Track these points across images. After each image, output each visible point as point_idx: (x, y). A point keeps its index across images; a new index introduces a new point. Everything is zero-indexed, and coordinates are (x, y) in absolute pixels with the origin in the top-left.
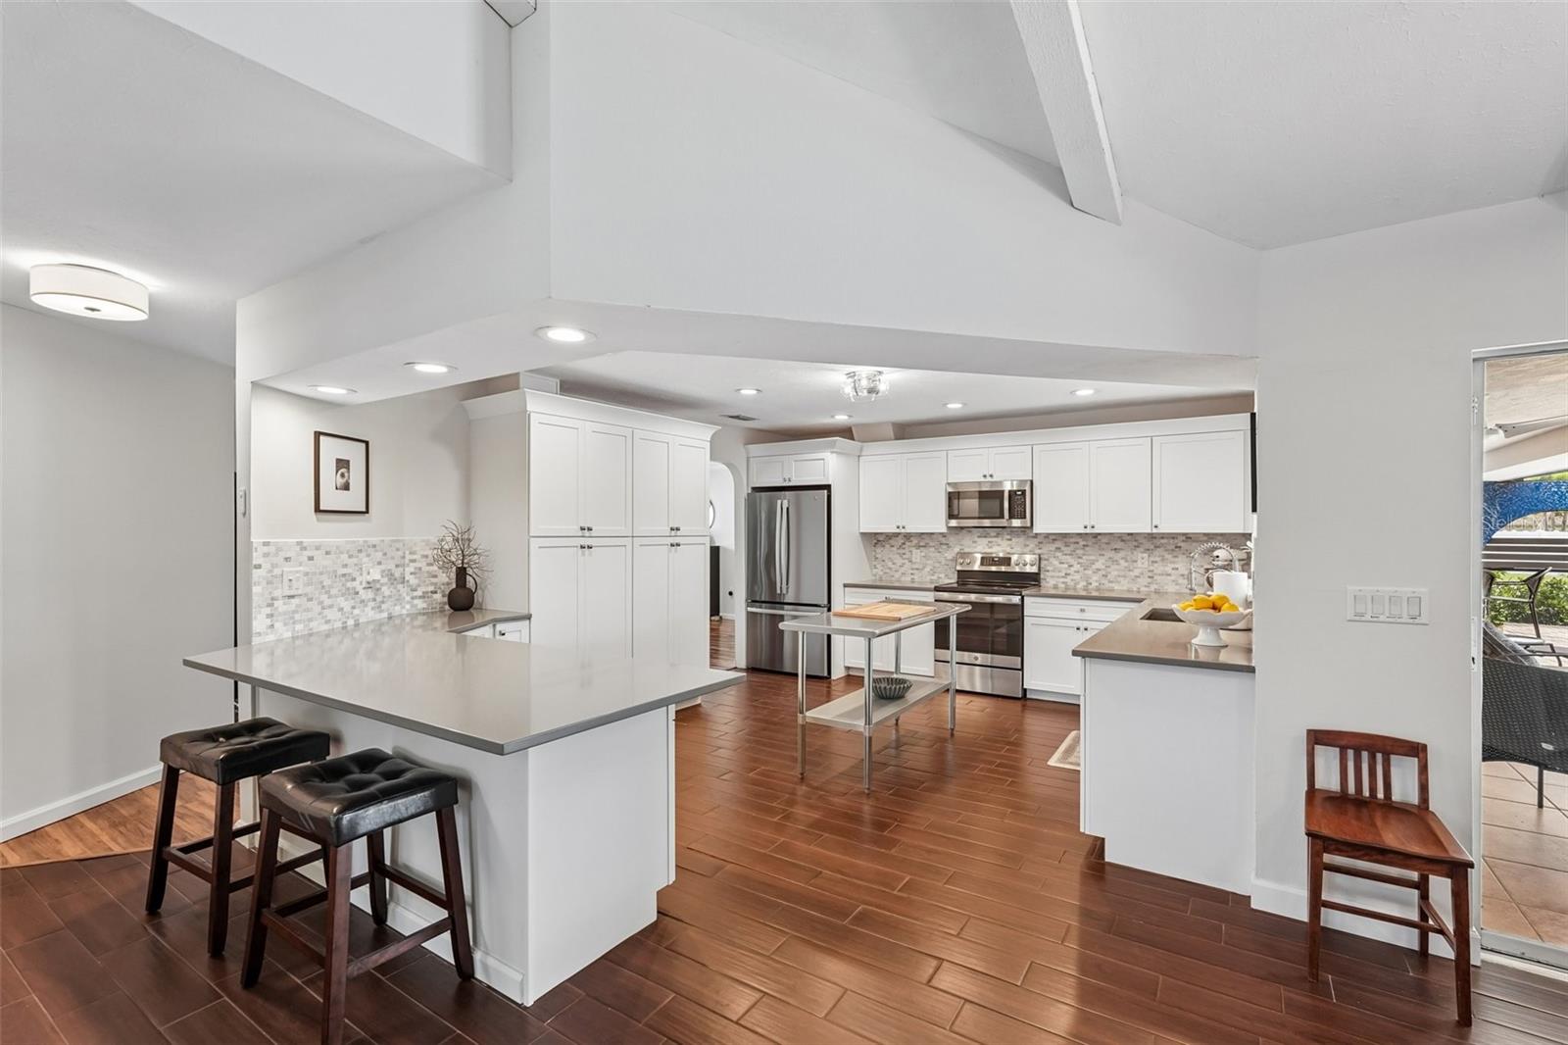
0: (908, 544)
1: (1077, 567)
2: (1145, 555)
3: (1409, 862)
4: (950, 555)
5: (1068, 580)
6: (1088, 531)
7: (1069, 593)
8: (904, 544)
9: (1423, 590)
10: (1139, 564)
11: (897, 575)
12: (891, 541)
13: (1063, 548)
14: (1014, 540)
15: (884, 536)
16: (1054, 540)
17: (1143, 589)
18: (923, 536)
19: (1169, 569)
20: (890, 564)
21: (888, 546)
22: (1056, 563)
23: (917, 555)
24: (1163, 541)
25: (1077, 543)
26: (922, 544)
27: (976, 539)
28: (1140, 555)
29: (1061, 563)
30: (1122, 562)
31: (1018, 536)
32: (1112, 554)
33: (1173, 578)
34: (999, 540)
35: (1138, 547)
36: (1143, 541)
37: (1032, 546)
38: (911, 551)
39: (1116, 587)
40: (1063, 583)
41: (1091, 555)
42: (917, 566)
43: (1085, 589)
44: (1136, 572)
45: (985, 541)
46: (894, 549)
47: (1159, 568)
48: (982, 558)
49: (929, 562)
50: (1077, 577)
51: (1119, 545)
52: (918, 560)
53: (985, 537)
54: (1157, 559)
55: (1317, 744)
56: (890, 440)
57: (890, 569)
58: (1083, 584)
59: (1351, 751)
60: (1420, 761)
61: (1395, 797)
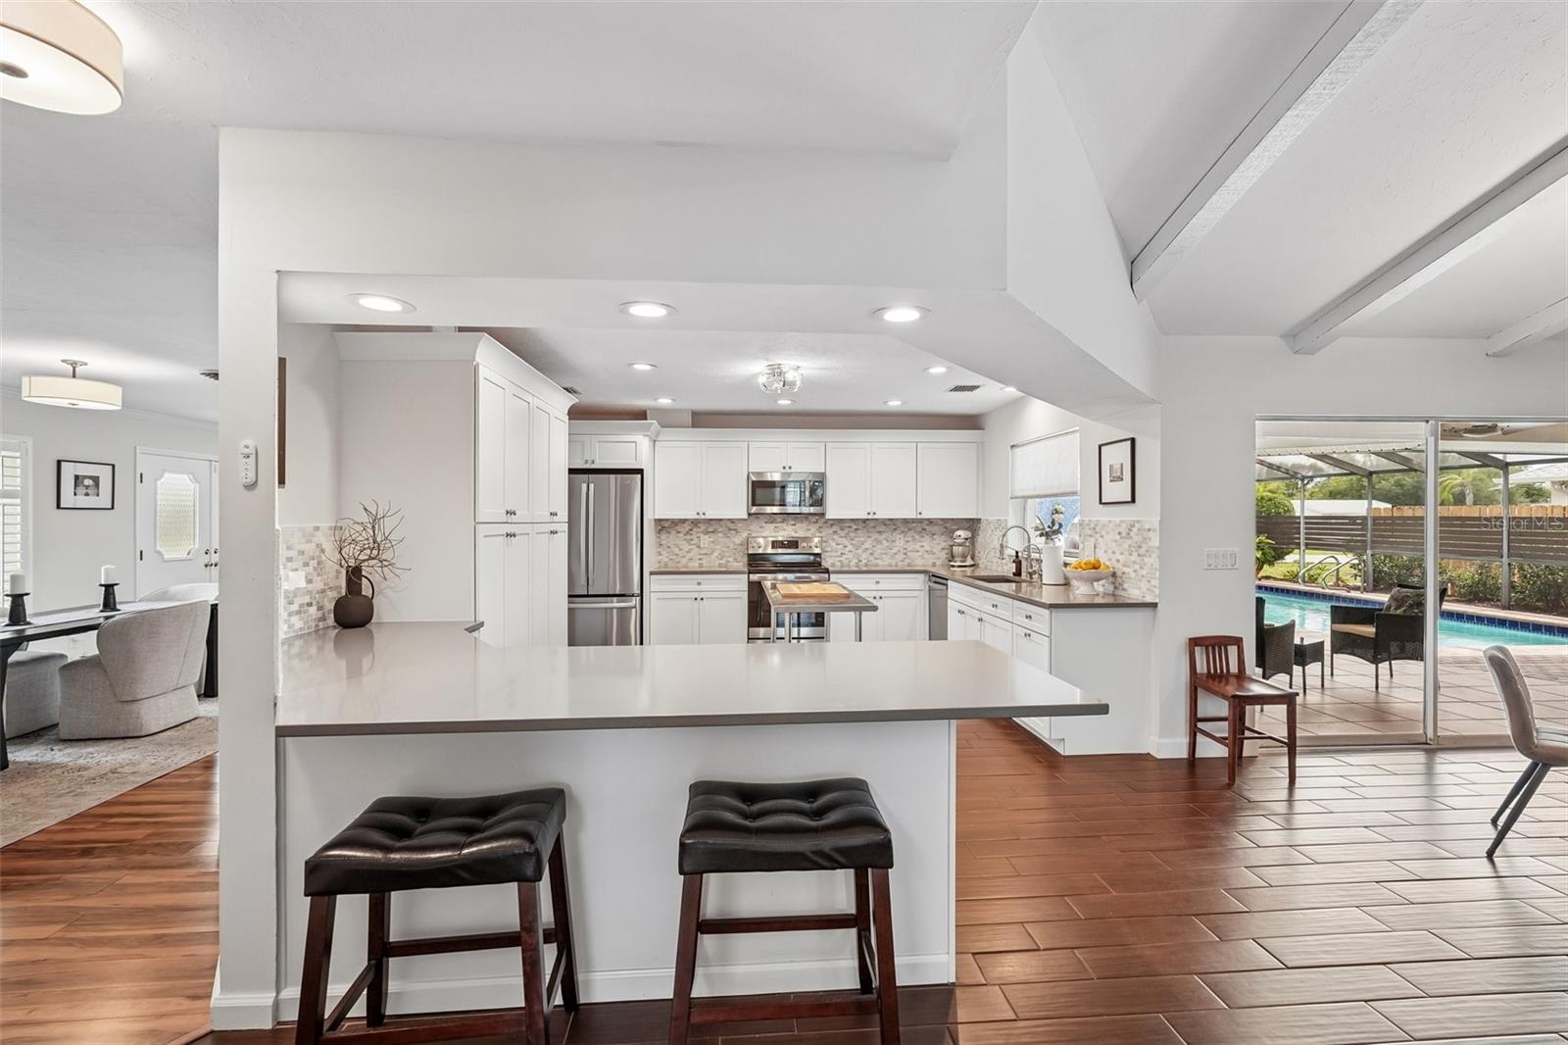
0: (695, 530)
1: (850, 548)
2: (902, 536)
4: (738, 539)
5: (843, 558)
6: (870, 517)
7: (845, 569)
8: (691, 530)
9: (1236, 549)
10: (897, 543)
11: (684, 561)
12: (677, 527)
13: (839, 532)
14: (798, 525)
15: (669, 523)
16: (832, 525)
17: (900, 563)
18: (712, 522)
19: (917, 547)
20: (676, 550)
21: (673, 532)
22: (833, 544)
23: (705, 540)
24: (914, 525)
25: (850, 527)
26: (710, 530)
27: (764, 524)
28: (898, 536)
29: (837, 544)
30: (884, 542)
31: (802, 522)
32: (876, 536)
33: (920, 554)
34: (784, 525)
35: (895, 529)
36: (899, 524)
37: (813, 530)
38: (699, 537)
39: (880, 562)
40: (840, 561)
41: (861, 537)
42: (705, 551)
43: (857, 565)
44: (895, 550)
45: (772, 526)
46: (681, 535)
47: (910, 546)
48: (773, 542)
49: (718, 547)
50: (850, 556)
51: (882, 528)
52: (706, 546)
53: (772, 522)
54: (910, 539)
55: (1195, 646)
56: (689, 427)
57: (677, 555)
58: (855, 561)
59: (1210, 648)
60: (1239, 647)
61: (1231, 671)
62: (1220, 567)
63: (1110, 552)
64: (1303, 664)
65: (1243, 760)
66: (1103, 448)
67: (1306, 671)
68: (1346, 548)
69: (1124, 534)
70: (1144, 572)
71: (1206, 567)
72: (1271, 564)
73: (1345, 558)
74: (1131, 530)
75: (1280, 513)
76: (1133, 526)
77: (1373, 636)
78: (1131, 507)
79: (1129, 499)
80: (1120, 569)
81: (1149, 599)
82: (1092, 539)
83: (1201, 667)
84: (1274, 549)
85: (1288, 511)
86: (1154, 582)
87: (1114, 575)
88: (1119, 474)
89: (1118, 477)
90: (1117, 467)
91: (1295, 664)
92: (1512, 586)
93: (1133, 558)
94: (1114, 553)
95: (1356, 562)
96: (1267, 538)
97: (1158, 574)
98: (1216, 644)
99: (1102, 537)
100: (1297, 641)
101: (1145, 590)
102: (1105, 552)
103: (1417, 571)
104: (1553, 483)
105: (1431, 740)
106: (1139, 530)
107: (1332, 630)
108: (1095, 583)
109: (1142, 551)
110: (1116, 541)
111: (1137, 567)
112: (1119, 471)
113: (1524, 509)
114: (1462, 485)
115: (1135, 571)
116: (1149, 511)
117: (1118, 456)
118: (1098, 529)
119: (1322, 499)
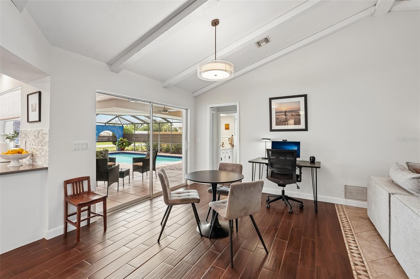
3: (94, 202)
9: (88, 141)
55: (67, 184)
59: (75, 183)
60: (88, 181)
61: (84, 191)
62: (80, 149)
63: (31, 144)
64: (123, 177)
65: (90, 225)
66: (29, 96)
67: (124, 179)
68: (144, 142)
69: (36, 136)
70: (43, 153)
71: (73, 149)
72: (128, 146)
73: (143, 144)
74: (39, 134)
75: (130, 133)
76: (39, 132)
77: (142, 166)
78: (39, 123)
79: (38, 120)
80: (35, 152)
81: (45, 166)
82: (25, 139)
83: (70, 192)
84: (129, 143)
85: (132, 133)
86: (47, 158)
87: (33, 155)
88: (35, 108)
89: (35, 110)
90: (34, 105)
91: (119, 177)
92: (172, 149)
93: (39, 147)
94: (33, 145)
95: (146, 145)
96: (127, 140)
97: (48, 153)
98: (77, 182)
99: (28, 138)
100: (120, 170)
101: (43, 162)
102: (30, 145)
103: (157, 147)
104: (179, 128)
105: (151, 196)
106: (42, 134)
107: (133, 165)
108: (20, 160)
109: (43, 143)
110: (33, 139)
111: (41, 151)
112: (35, 107)
113: (174, 133)
114: (166, 128)
115: (40, 153)
116: (45, 125)
117: (34, 100)
118: (27, 135)
119: (143, 131)
